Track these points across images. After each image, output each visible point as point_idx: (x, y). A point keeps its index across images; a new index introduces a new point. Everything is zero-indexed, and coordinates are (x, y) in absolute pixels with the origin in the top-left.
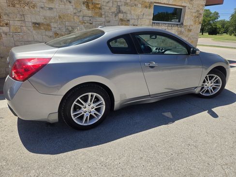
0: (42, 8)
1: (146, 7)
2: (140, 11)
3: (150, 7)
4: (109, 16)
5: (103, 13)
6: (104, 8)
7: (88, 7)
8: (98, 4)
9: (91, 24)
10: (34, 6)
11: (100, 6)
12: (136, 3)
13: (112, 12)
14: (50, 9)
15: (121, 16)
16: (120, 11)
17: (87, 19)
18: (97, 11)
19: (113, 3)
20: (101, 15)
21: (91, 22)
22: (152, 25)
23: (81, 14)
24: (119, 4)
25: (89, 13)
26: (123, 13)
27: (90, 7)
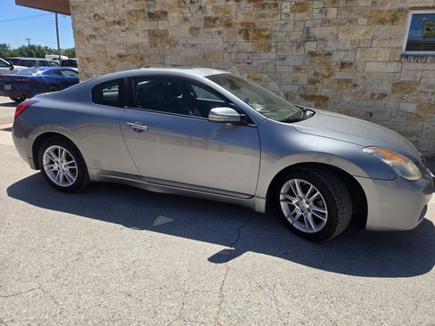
0: (184, 45)
1: (382, 22)
2: (362, 32)
3: (394, 20)
4: (285, 47)
5: (273, 44)
6: (275, 36)
7: (246, 37)
8: (264, 30)
9: (249, 63)
10: (176, 44)
11: (268, 33)
12: (352, 16)
13: (292, 42)
14: (193, 46)
15: (311, 46)
16: (309, 37)
17: (244, 56)
18: (262, 41)
19: (295, 24)
20: (269, 48)
21: (250, 61)
22: (400, 61)
23: (235, 49)
24: (309, 24)
25: (249, 46)
26: (315, 40)
27: (250, 37)
